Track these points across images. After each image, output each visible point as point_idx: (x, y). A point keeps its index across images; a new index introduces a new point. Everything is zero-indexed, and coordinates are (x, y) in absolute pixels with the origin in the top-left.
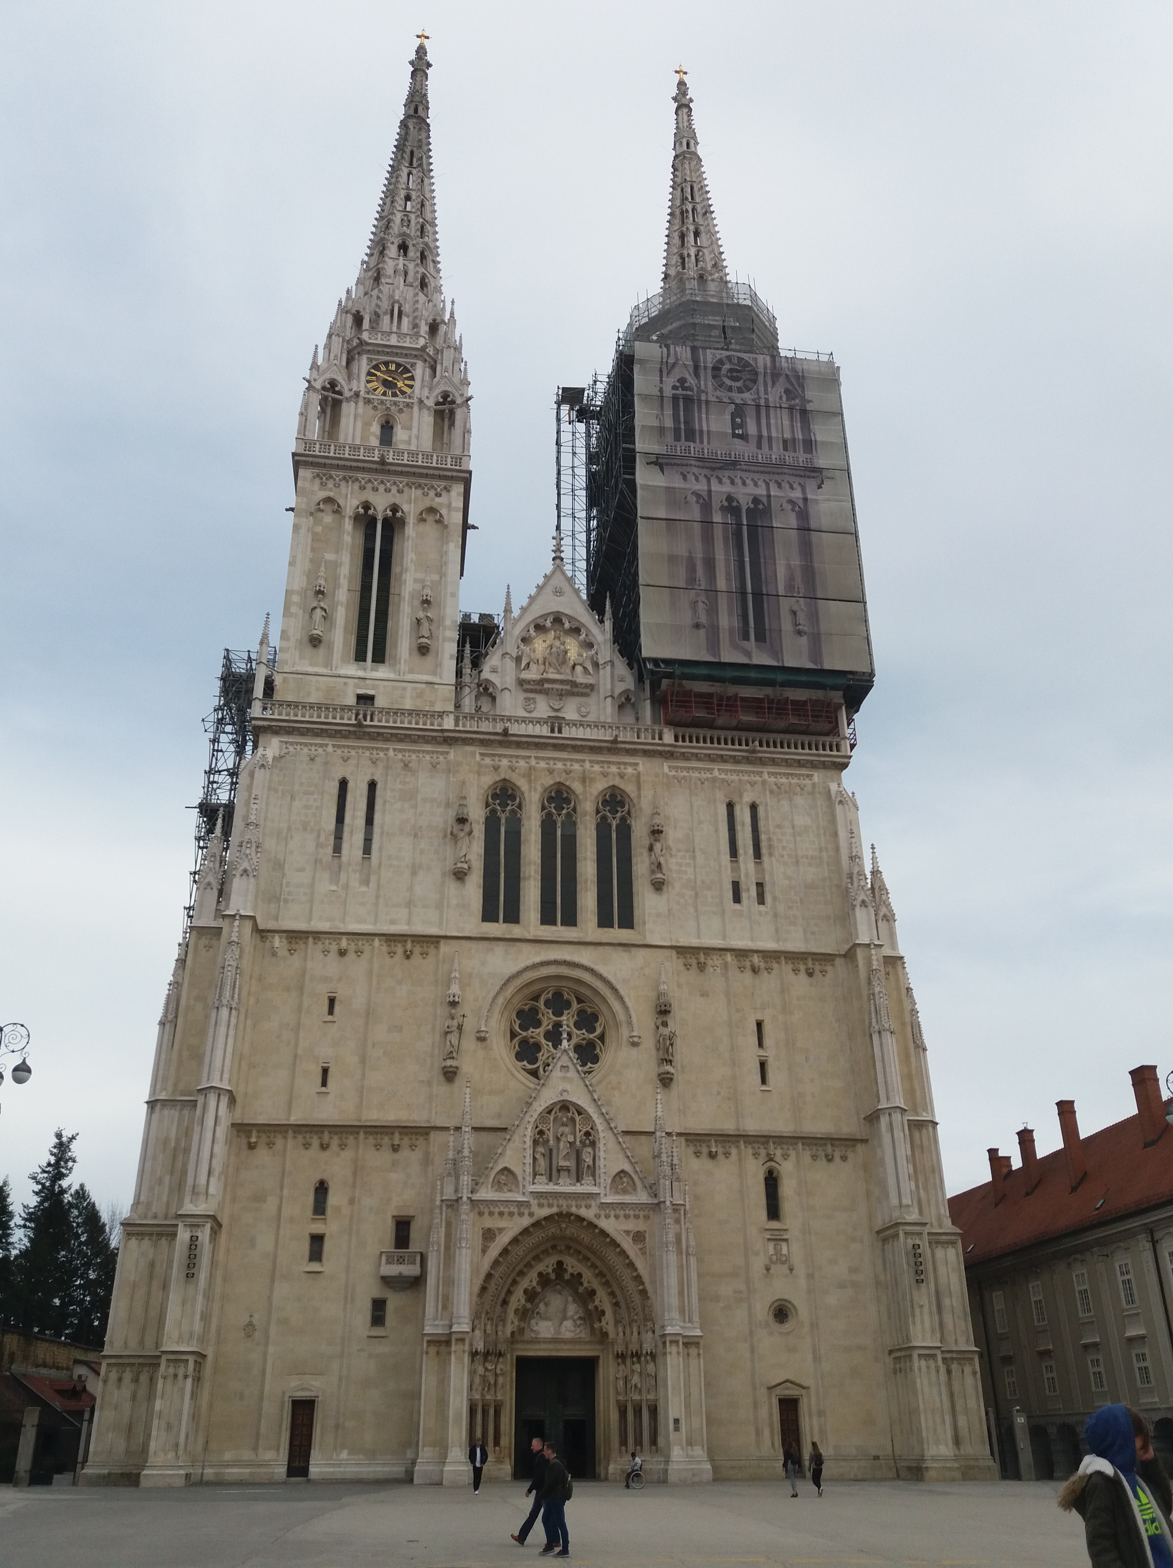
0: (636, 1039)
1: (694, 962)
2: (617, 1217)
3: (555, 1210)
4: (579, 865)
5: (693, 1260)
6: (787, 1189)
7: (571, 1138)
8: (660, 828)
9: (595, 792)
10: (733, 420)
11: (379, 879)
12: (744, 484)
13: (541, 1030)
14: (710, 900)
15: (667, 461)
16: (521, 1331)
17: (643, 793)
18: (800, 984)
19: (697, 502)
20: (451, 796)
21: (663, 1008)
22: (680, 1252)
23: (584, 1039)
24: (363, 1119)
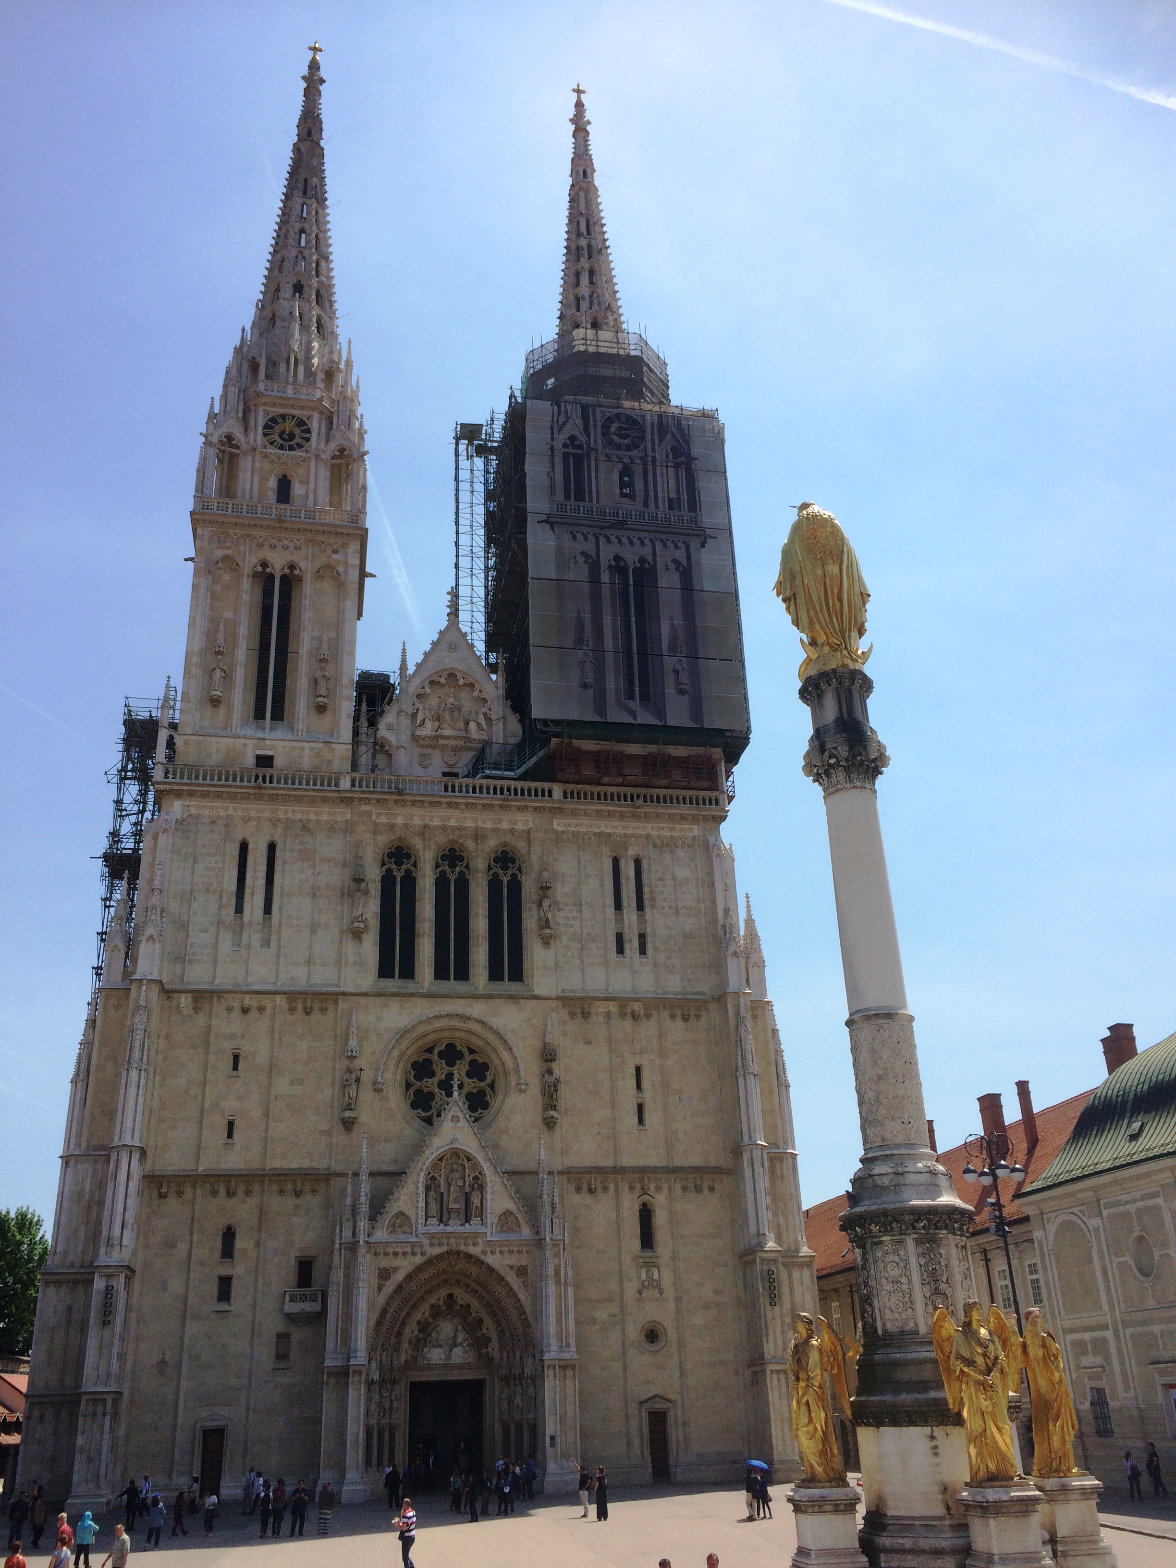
0: (523, 1087)
1: (579, 1011)
2: (501, 1253)
3: (445, 1249)
4: (471, 921)
5: (570, 1290)
6: (660, 1219)
7: (460, 1183)
8: (548, 885)
9: (487, 849)
10: (621, 478)
11: (279, 939)
12: (631, 543)
13: (436, 1080)
14: (595, 951)
15: (558, 520)
16: (415, 1358)
17: (532, 849)
18: (677, 1030)
19: (586, 562)
20: (348, 856)
21: (549, 1057)
22: (558, 1283)
23: (475, 1087)
24: (267, 1168)
